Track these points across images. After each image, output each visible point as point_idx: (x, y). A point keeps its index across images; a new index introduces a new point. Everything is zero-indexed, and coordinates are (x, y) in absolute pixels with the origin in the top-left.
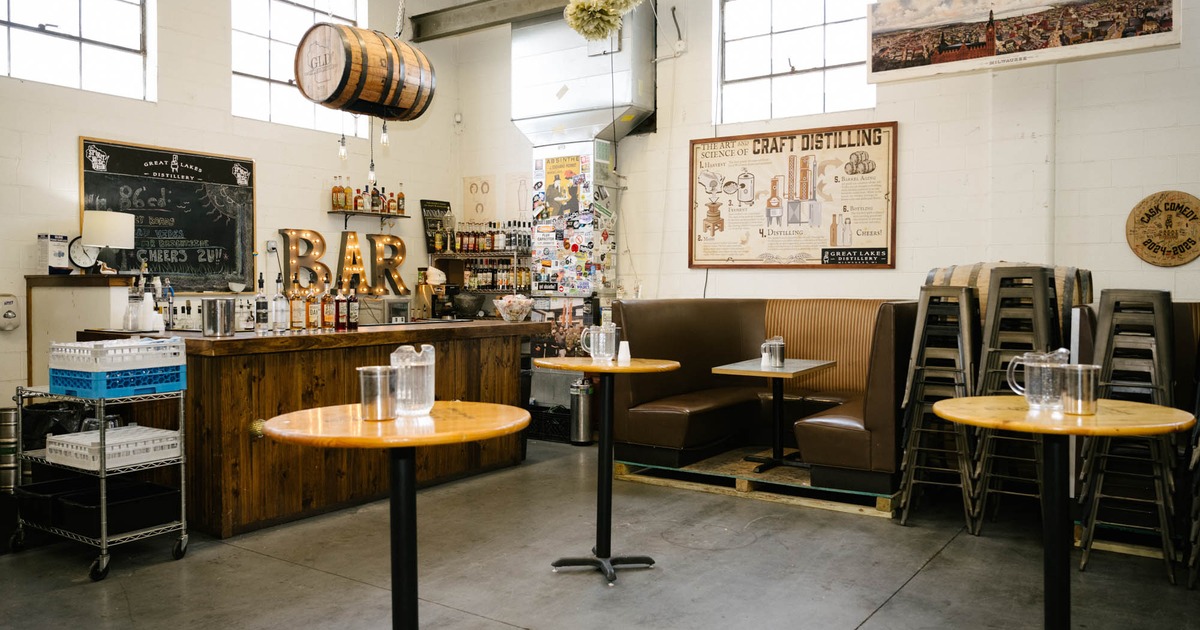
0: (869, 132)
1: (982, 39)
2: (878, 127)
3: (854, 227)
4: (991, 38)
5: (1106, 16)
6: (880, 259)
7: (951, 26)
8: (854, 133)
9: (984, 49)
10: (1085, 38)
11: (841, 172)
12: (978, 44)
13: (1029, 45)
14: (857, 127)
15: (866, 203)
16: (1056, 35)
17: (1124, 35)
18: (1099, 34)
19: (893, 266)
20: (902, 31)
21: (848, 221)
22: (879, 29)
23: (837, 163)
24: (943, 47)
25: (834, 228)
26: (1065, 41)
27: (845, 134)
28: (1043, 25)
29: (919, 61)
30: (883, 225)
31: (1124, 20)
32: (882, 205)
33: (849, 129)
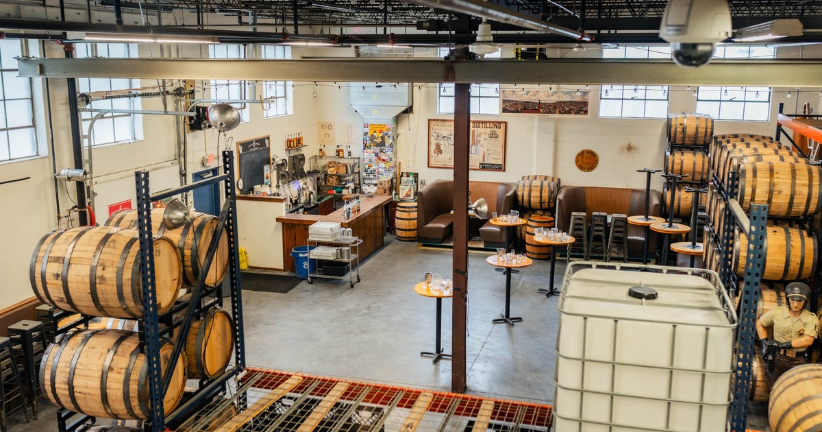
0: (497, 124)
1: (537, 108)
2: (500, 123)
3: (491, 156)
4: (539, 108)
5: (571, 107)
6: (500, 168)
7: (528, 102)
8: (491, 124)
9: (537, 111)
10: (565, 113)
11: (487, 137)
12: (535, 109)
13: (550, 112)
14: (493, 122)
15: (495, 149)
16: (558, 110)
17: (576, 113)
18: (569, 112)
19: (504, 171)
20: (512, 101)
21: (489, 154)
22: (505, 99)
23: (485, 133)
24: (525, 108)
25: (484, 156)
26: (560, 113)
27: (488, 124)
28: (554, 106)
29: (517, 111)
30: (501, 156)
31: (576, 109)
32: (501, 150)
33: (490, 122)
